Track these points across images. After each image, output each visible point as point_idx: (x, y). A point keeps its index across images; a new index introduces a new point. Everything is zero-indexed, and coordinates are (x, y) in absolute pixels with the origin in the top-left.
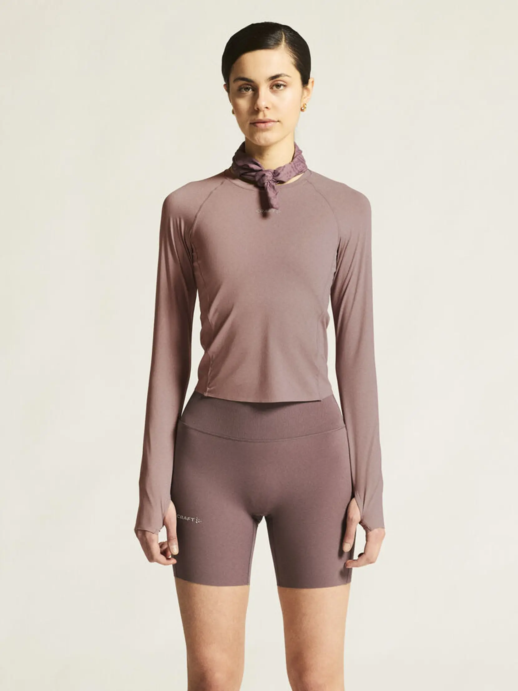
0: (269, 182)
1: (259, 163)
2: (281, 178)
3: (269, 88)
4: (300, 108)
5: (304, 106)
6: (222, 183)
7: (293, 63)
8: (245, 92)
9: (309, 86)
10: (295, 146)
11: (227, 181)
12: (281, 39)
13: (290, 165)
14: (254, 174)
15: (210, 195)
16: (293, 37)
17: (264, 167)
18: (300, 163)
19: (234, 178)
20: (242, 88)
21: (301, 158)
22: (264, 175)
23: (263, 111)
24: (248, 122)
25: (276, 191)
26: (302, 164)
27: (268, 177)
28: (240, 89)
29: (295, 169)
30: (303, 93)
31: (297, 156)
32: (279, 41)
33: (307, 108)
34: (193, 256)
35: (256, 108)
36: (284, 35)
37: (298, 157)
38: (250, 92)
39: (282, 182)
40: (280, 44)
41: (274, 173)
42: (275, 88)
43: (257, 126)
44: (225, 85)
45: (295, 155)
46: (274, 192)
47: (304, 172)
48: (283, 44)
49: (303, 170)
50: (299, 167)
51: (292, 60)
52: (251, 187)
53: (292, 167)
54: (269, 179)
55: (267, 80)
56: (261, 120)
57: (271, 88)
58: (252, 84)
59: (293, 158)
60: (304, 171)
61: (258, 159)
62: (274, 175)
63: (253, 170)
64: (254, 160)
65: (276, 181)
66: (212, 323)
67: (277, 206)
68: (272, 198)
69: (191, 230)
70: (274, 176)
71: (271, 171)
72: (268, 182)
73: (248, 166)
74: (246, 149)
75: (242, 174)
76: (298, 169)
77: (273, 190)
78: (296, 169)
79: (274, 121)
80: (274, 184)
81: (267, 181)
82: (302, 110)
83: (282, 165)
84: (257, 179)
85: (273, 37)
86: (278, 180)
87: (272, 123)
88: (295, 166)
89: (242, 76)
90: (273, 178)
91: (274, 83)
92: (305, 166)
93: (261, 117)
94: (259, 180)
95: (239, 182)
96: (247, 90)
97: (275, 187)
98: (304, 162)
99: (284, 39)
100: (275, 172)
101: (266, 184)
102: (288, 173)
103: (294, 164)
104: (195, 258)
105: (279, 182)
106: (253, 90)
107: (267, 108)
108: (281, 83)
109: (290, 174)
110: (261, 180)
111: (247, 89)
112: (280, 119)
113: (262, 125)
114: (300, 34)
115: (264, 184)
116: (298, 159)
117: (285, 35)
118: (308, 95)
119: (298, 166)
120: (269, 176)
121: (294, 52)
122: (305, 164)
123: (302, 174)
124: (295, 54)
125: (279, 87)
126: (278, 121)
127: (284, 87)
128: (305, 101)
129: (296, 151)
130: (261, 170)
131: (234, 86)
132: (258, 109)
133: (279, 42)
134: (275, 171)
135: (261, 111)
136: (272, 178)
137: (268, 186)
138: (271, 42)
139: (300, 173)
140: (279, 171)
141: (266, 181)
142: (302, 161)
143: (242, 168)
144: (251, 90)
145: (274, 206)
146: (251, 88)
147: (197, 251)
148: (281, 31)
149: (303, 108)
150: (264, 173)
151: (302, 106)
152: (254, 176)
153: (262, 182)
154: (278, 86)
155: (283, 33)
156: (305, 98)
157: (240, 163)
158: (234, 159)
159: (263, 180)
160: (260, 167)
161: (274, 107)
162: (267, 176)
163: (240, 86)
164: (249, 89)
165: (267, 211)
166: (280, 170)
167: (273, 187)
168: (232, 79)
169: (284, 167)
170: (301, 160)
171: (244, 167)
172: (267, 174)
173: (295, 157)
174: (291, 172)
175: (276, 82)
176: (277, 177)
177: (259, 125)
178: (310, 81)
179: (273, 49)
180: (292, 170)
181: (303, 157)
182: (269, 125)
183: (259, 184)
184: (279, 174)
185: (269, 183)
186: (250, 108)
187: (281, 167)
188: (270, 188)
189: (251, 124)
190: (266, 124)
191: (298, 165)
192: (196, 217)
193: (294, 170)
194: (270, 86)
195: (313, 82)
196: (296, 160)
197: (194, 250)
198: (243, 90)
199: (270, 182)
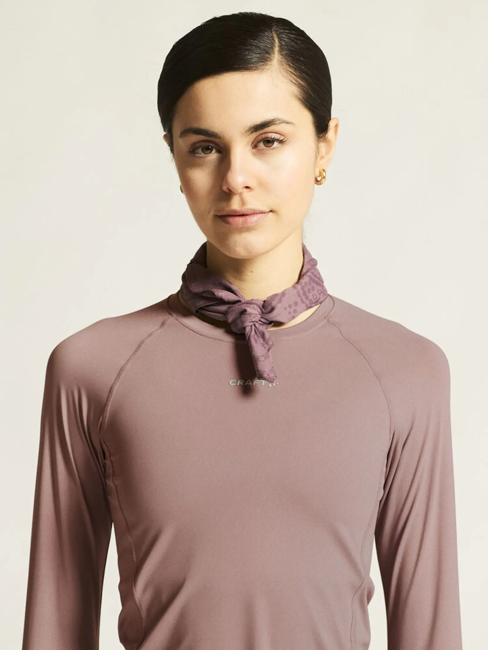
0: (255, 325)
1: (234, 287)
2: (275, 316)
3: (249, 148)
4: (314, 179)
5: (320, 174)
6: (163, 324)
7: (296, 97)
8: (203, 155)
9: (330, 134)
10: (305, 252)
11: (172, 320)
12: (272, 48)
13: (296, 291)
14: (223, 308)
15: (139, 346)
16: (296, 43)
17: (244, 295)
18: (315, 285)
19: (187, 313)
20: (198, 148)
21: (315, 276)
22: (244, 312)
23: (241, 194)
24: (212, 213)
25: (267, 343)
26: (317, 288)
27: (253, 316)
28: (193, 150)
29: (304, 298)
30: (318, 148)
31: (307, 272)
32: (268, 53)
33: (327, 178)
34: (105, 465)
35: (225, 188)
36: (277, 40)
37: (308, 274)
38: (213, 156)
39: (279, 324)
40: (271, 60)
41: (263, 306)
42: (261, 145)
43: (228, 223)
44: (165, 136)
45: (304, 270)
46: (266, 345)
47: (321, 303)
48: (276, 57)
49: (319, 298)
50: (312, 293)
51: (295, 90)
52: (218, 333)
53: (299, 296)
54: (254, 320)
55: (247, 131)
56: (235, 211)
57: (255, 146)
58: (217, 140)
59: (300, 276)
60: (321, 300)
61: (232, 279)
62: (264, 310)
63: (222, 302)
64: (224, 282)
65: (268, 322)
66: (141, 605)
67: (272, 375)
68: (262, 359)
69: (101, 418)
70: (263, 313)
71: (258, 303)
72: (251, 326)
73: (213, 294)
74: (207, 259)
75: (201, 308)
76: (311, 297)
77: (261, 340)
78: (307, 297)
79: (262, 213)
80: (262, 328)
81: (252, 324)
82: (317, 181)
83: (279, 291)
84: (230, 319)
85: (256, 46)
86: (271, 320)
87: (259, 216)
88: (305, 293)
89: (196, 125)
90: (262, 317)
91: (260, 138)
92: (324, 291)
93: (235, 205)
94: (235, 321)
95: (194, 323)
96: (209, 151)
97: (267, 335)
98: (322, 283)
99: (277, 49)
100: (266, 304)
101: (248, 329)
102: (290, 306)
103: (303, 289)
104: (110, 471)
105: (272, 324)
106: (219, 151)
107: (247, 187)
108: (273, 136)
109: (294, 308)
110: (238, 322)
111: (207, 149)
112: (274, 208)
113: (240, 220)
114: (308, 34)
115: (245, 328)
116: (311, 278)
117: (280, 39)
118: (327, 153)
119: (309, 292)
120: (254, 312)
121: (298, 74)
122: (323, 286)
123: (318, 306)
124: (299, 77)
125: (270, 145)
126: (271, 211)
127: (280, 143)
128: (322, 163)
129: (305, 263)
130: (240, 301)
131: (183, 143)
132: (230, 190)
133: (268, 55)
134: (265, 301)
135: (235, 194)
136: (260, 316)
137: (253, 333)
138: (254, 57)
139: (314, 304)
140: (274, 303)
141: (248, 324)
142: (318, 281)
143: (200, 296)
144: (214, 151)
145: (265, 375)
146: (215, 148)
147: (113, 459)
148: (271, 32)
149: (319, 179)
150: (244, 307)
151: (318, 174)
152: (225, 313)
153: (240, 326)
154: (269, 142)
155: (275, 35)
156: (322, 157)
157: (197, 289)
158: (185, 277)
159: (243, 322)
160: (237, 295)
161: (263, 185)
162: (250, 314)
163: (194, 144)
164: (211, 150)
165: (250, 384)
166: (274, 300)
167: (263, 335)
168: (177, 130)
169: (283, 294)
170: (316, 279)
171: (204, 295)
172: (249, 310)
173: (303, 275)
174: (296, 304)
175: (264, 136)
176: (269, 314)
177: (231, 220)
178: (332, 124)
179: (256, 69)
180: (298, 300)
181: (319, 273)
182: (253, 219)
183: (234, 329)
184: (273, 309)
185: (253, 327)
186: (213, 187)
187: (276, 295)
188: (256, 337)
189: (216, 216)
190: (248, 218)
191: (309, 290)
192: (110, 391)
193: (303, 302)
194: (253, 143)
195: (336, 126)
196: (305, 279)
197: (107, 454)
198: (200, 151)
199: (257, 325)
